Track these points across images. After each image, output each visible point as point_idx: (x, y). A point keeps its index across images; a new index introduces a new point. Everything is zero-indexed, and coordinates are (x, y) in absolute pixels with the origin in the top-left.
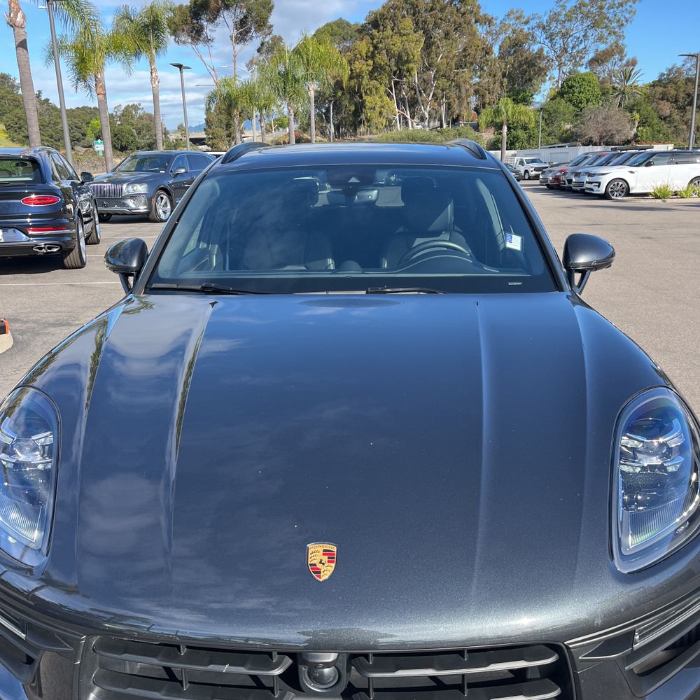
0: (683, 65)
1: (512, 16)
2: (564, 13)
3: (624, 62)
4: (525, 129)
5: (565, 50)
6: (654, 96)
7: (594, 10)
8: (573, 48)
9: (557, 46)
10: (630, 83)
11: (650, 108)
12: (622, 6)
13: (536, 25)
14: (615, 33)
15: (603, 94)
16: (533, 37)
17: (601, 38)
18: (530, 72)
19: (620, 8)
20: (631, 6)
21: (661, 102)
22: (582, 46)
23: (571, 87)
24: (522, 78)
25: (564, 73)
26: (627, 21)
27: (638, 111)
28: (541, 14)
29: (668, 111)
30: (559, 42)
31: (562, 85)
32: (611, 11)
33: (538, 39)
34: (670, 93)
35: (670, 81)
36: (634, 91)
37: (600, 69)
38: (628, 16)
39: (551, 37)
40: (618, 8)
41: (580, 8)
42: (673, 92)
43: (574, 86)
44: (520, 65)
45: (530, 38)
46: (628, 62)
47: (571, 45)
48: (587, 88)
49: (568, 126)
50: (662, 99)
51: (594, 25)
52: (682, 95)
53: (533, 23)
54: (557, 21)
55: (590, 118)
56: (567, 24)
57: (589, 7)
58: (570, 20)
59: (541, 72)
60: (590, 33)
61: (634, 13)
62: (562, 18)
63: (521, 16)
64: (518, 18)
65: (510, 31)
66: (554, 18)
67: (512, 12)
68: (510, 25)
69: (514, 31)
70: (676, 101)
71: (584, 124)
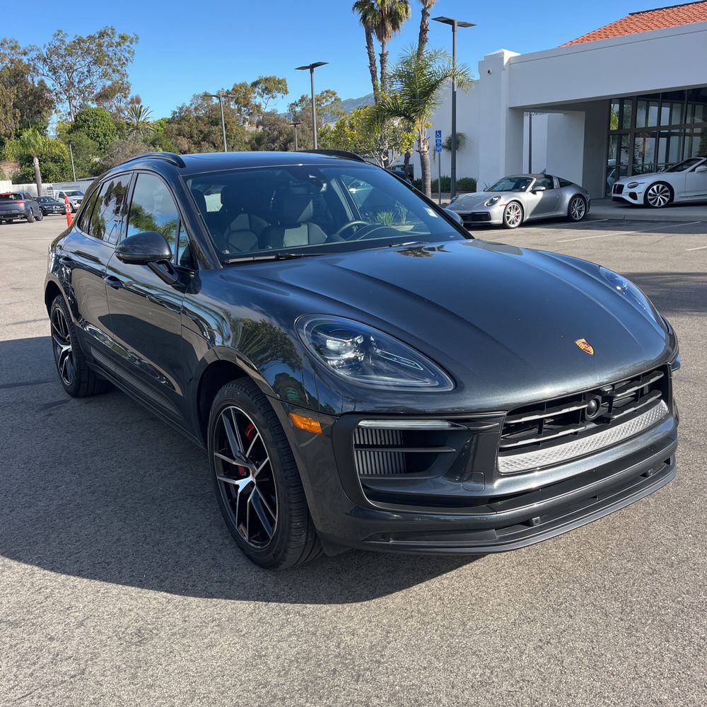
0: (191, 105)
1: (6, 46)
2: (64, 47)
3: (129, 99)
4: (56, 162)
5: (71, 84)
6: (171, 132)
7: (93, 47)
8: (80, 82)
9: (62, 79)
10: (141, 119)
11: (170, 143)
12: (120, 46)
13: (35, 56)
14: (118, 71)
15: (118, 129)
16: (34, 68)
17: (105, 75)
18: (38, 103)
19: (119, 48)
20: (128, 46)
21: (179, 137)
22: (88, 82)
23: (85, 121)
24: (30, 109)
25: (75, 107)
26: (127, 60)
27: (160, 145)
28: (40, 46)
29: (187, 146)
30: (64, 77)
31: (76, 118)
32: (111, 49)
33: (41, 71)
34: (185, 129)
35: (183, 119)
36: (147, 127)
37: (106, 104)
38: (127, 55)
39: (54, 71)
40: (116, 47)
41: (79, 44)
42: (187, 129)
43: (88, 121)
44: (26, 97)
45: (31, 69)
46: (132, 100)
47: (77, 80)
48: (102, 123)
49: (97, 159)
50: (179, 135)
51: (97, 62)
52: (195, 131)
53: (33, 54)
54: (58, 54)
55: (118, 152)
56: (69, 59)
57: (88, 44)
58: (70, 55)
59: (50, 104)
60: (94, 68)
61: (133, 53)
62: (62, 52)
63: (16, 46)
64: (12, 48)
65: (7, 61)
66: (54, 51)
67: (5, 41)
68: (5, 54)
69: (12, 61)
70: (191, 137)
71: (113, 157)
